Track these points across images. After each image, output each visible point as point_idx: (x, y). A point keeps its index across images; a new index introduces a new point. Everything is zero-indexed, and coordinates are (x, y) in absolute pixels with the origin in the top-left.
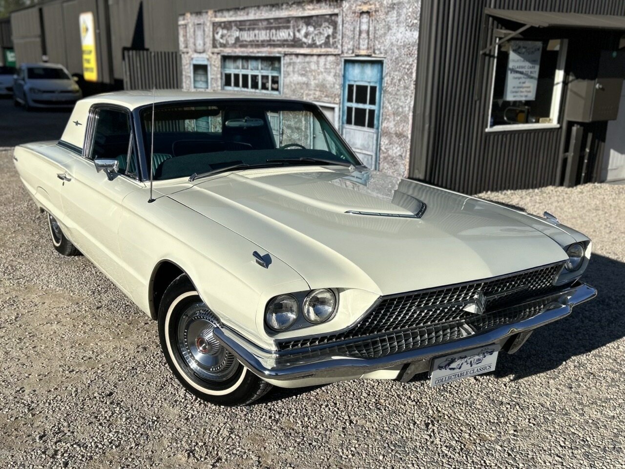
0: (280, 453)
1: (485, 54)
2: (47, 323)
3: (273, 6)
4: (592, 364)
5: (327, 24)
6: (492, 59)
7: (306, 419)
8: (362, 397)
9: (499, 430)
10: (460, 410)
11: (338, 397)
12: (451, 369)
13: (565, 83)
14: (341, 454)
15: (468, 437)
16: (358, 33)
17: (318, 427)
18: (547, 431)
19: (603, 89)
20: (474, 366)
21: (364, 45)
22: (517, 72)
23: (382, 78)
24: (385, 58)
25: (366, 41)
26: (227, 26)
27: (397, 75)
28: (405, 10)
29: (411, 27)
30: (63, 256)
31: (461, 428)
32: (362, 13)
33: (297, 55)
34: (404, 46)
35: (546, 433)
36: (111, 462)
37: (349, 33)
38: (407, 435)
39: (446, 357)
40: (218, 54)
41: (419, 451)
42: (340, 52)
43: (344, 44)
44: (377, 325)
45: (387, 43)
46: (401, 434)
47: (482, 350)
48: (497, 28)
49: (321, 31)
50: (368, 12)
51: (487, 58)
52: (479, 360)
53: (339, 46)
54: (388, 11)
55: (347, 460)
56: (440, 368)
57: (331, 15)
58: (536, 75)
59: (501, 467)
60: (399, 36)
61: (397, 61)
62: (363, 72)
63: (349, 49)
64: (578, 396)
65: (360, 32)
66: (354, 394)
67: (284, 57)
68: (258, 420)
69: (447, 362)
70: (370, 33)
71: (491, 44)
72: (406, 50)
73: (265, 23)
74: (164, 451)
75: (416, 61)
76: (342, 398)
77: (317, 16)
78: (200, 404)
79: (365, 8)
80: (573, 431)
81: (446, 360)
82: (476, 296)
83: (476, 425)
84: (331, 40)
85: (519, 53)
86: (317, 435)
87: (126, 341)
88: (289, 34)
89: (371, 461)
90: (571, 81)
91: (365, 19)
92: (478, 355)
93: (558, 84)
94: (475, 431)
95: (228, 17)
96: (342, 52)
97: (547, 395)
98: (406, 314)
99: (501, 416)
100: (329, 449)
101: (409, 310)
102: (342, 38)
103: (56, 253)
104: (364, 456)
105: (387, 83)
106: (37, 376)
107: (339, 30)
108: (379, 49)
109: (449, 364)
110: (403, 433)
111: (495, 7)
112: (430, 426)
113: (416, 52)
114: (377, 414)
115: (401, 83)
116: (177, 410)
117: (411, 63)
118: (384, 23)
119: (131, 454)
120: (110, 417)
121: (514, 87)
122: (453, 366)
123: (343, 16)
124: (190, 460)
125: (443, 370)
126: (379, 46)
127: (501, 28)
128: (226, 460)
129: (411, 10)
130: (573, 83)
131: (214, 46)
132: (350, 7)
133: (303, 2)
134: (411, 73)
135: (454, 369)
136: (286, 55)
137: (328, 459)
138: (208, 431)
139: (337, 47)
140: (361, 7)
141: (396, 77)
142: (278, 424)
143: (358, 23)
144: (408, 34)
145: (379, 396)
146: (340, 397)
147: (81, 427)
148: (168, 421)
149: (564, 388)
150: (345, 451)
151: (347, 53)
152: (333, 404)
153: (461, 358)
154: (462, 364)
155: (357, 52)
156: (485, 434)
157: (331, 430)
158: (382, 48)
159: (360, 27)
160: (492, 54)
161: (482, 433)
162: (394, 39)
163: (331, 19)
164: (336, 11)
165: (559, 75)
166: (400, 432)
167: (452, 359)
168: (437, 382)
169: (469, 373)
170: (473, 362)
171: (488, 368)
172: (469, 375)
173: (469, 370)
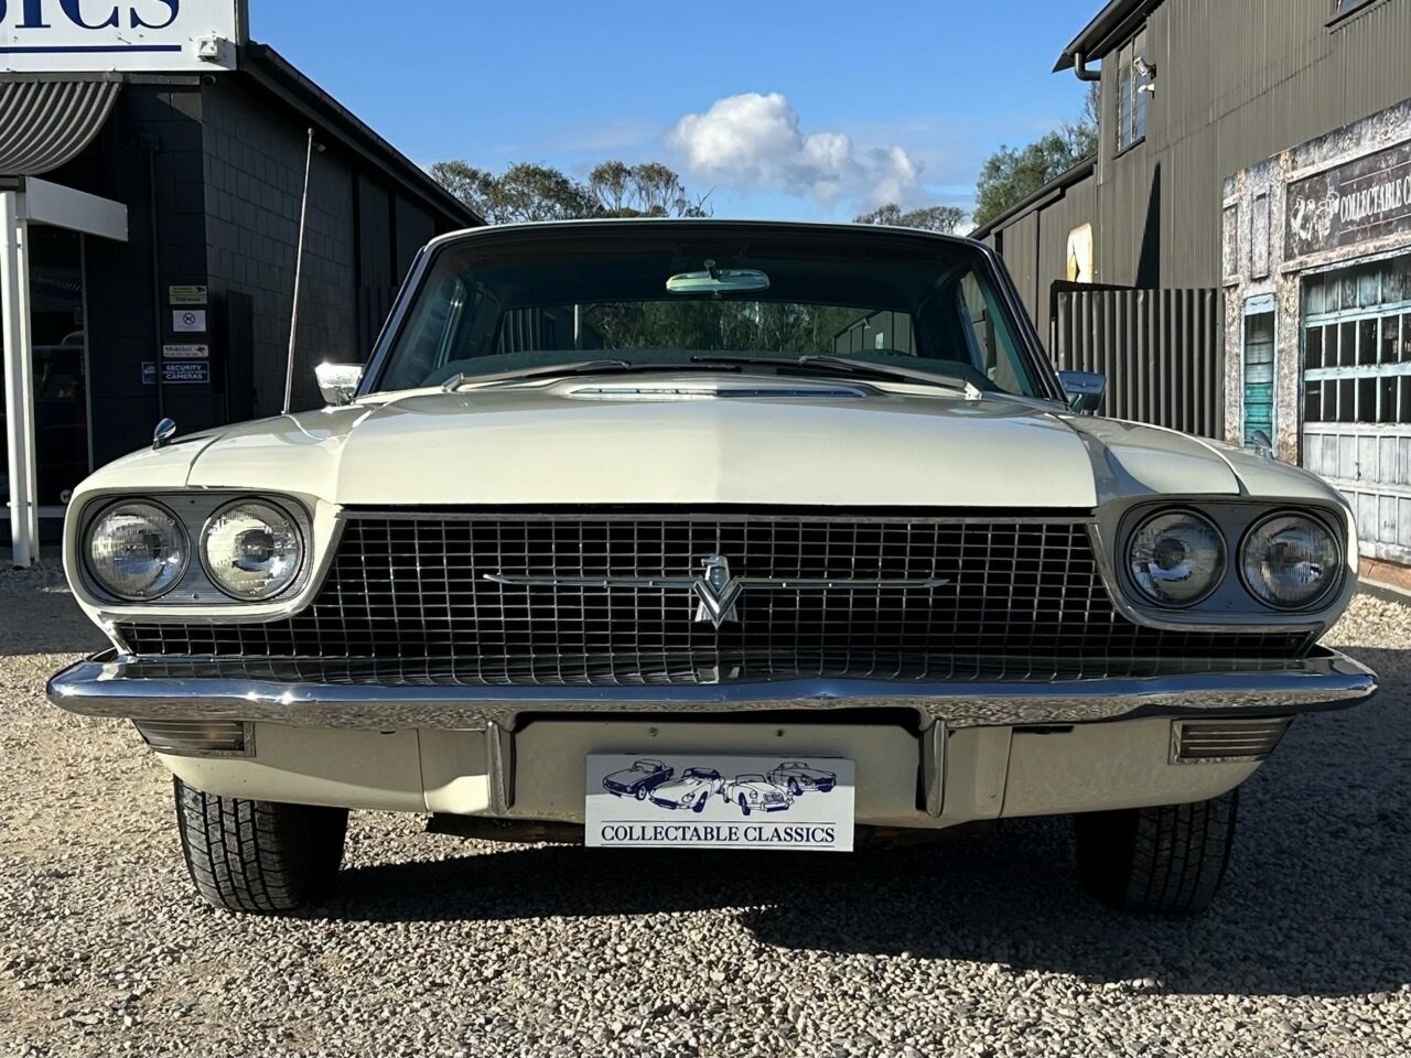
12: (659, 802)
20: (758, 815)
39: (631, 759)
47: (781, 768)
52: (775, 797)
56: (614, 788)
69: (640, 776)
81: (635, 768)
92: (770, 779)
109: (651, 784)
122: (666, 794)
125: (628, 799)
135: (673, 805)
153: (695, 774)
154: (705, 796)
167: (658, 769)
168: (608, 831)
169: (741, 834)
170: (749, 800)
171: (819, 835)
172: (741, 844)
173: (742, 827)
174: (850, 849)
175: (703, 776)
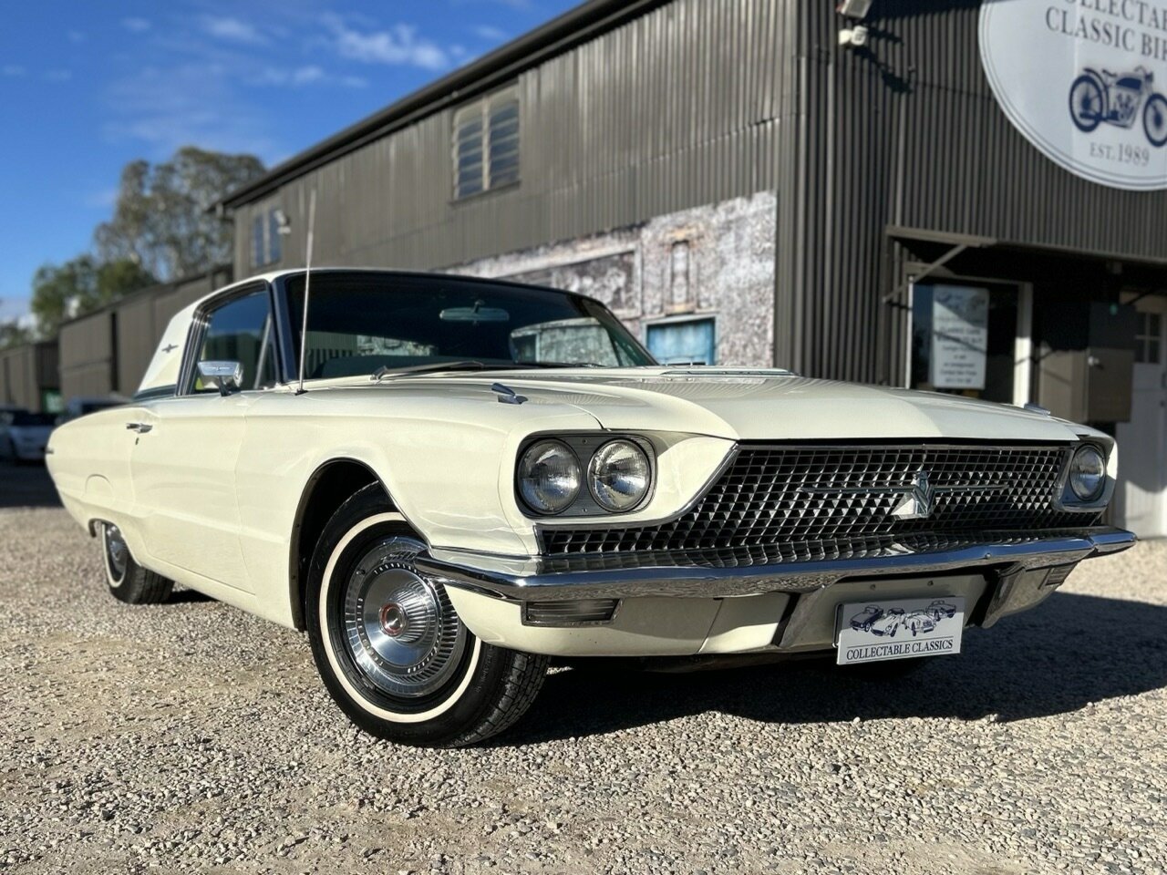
0: (545, 800)
1: (890, 303)
2: (87, 671)
5: (615, 270)
6: (903, 312)
7: (597, 762)
8: (704, 739)
9: (978, 774)
10: (898, 753)
11: (657, 739)
12: (876, 632)
13: (1035, 360)
14: (669, 800)
15: (920, 782)
16: (669, 278)
17: (622, 771)
18: (1070, 775)
19: (1099, 367)
20: (920, 635)
21: (680, 295)
22: (948, 338)
23: (713, 348)
24: (718, 313)
25: (684, 289)
27: (739, 339)
28: (748, 230)
29: (760, 255)
30: (126, 605)
31: (904, 772)
32: (676, 244)
33: (563, 329)
34: (751, 288)
35: (1072, 777)
37: (654, 280)
38: (799, 780)
39: (865, 605)
41: (824, 796)
42: (639, 314)
43: (646, 298)
44: (730, 524)
45: (721, 287)
46: (786, 778)
47: (933, 604)
48: (909, 259)
49: (606, 282)
50: (686, 242)
51: (895, 310)
52: (928, 623)
53: (638, 304)
54: (721, 235)
55: (682, 807)
56: (855, 625)
57: (622, 255)
58: (983, 345)
59: (990, 813)
60: (741, 272)
61: (738, 316)
62: (679, 342)
63: (654, 307)
64: (1123, 740)
65: (673, 276)
66: (689, 737)
67: (541, 334)
68: (501, 764)
69: (868, 616)
70: (691, 275)
71: (900, 283)
72: (754, 294)
74: (311, 800)
75: (772, 311)
76: (666, 740)
77: (598, 259)
78: (385, 747)
79: (680, 235)
80: (1124, 775)
81: (866, 611)
82: (914, 482)
83: (932, 769)
84: (623, 296)
85: (950, 307)
86: (620, 779)
87: (242, 687)
89: (729, 808)
90: (1044, 357)
91: (680, 253)
92: (926, 612)
93: (1022, 361)
94: (932, 776)
96: (643, 313)
97: (1065, 738)
98: (785, 505)
99: (979, 759)
100: (644, 795)
101: (789, 496)
102: (643, 288)
103: (114, 601)
104: (714, 802)
105: (723, 355)
106: (60, 724)
107: (637, 277)
108: (707, 300)
109: (872, 621)
110: (790, 777)
111: (903, 223)
112: (843, 768)
113: (772, 296)
114: (737, 757)
115: (748, 350)
116: (339, 755)
117: (763, 314)
118: (713, 255)
119: (244, 804)
120: (204, 764)
121: (946, 365)
122: (879, 625)
123: (642, 253)
124: (364, 810)
125: (861, 632)
126: (706, 295)
127: (916, 261)
128: (438, 809)
129: (759, 227)
130: (1048, 359)
132: (655, 237)
133: (574, 239)
134: (765, 331)
135: (880, 633)
137: (642, 807)
138: (401, 777)
139: (633, 307)
140: (673, 235)
141: (738, 342)
142: (542, 769)
143: (670, 260)
144: (757, 267)
145: (739, 739)
146: (663, 739)
148: (320, 767)
150: (675, 796)
151: (651, 313)
152: (647, 747)
153: (894, 612)
154: (896, 626)
155: (669, 309)
156: (951, 779)
157: (647, 776)
158: (713, 297)
159: (672, 268)
160: (903, 303)
161: (946, 778)
162: (732, 279)
163: (623, 262)
164: (631, 246)
165: (1023, 347)
166: (784, 777)
167: (877, 610)
168: (851, 654)
169: (911, 648)
170: (916, 627)
171: (946, 644)
172: (911, 654)
173: (912, 643)
174: (959, 652)
175: (896, 613)
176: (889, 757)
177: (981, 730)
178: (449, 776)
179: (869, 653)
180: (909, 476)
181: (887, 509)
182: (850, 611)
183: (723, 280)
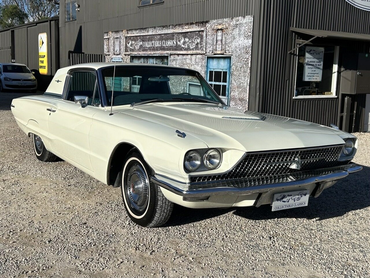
0: (188, 249)
1: (291, 53)
2: (40, 193)
3: (164, 27)
4: (363, 214)
5: (197, 37)
6: (295, 56)
7: (201, 235)
8: (231, 226)
9: (311, 241)
10: (288, 232)
11: (217, 226)
12: (283, 201)
13: (339, 72)
14: (223, 249)
15: (294, 243)
16: (215, 42)
17: (208, 238)
18: (338, 241)
19: (361, 75)
20: (296, 201)
21: (219, 47)
22: (310, 65)
23: (230, 67)
24: (232, 55)
25: (221, 45)
26: (135, 38)
28: (243, 28)
29: (247, 37)
30: (42, 162)
31: (290, 239)
32: (218, 30)
33: (178, 55)
34: (243, 48)
35: (338, 242)
36: (92, 252)
37: (210, 41)
38: (259, 242)
39: (280, 194)
40: (129, 55)
41: (267, 249)
43: (207, 48)
44: (243, 172)
45: (233, 46)
46: (256, 242)
47: (300, 192)
48: (298, 39)
49: (193, 41)
50: (221, 29)
51: (292, 56)
52: (298, 198)
53: (204, 49)
54: (234, 29)
55: (227, 252)
56: (278, 200)
57: (199, 31)
58: (321, 67)
59: (314, 256)
60: (240, 42)
61: (239, 57)
62: (218, 64)
63: (210, 51)
64: (355, 227)
65: (217, 41)
66: (227, 225)
67: (170, 56)
68: (173, 235)
69: (281, 197)
70: (223, 41)
71: (294, 48)
72: (244, 50)
73: (159, 37)
74: (121, 247)
75: (250, 56)
76: (220, 226)
77: (191, 32)
78: (139, 228)
79: (220, 27)
80: (353, 241)
82: (296, 159)
83: (298, 238)
84: (199, 46)
85: (311, 54)
86: (208, 241)
87: (89, 201)
88: (173, 43)
89: (240, 253)
90: (342, 71)
91: (220, 33)
92: (298, 195)
93: (335, 72)
94: (298, 241)
95: (135, 33)
96: (206, 53)
97: (338, 226)
98: (259, 167)
99: (312, 235)
100: (216, 247)
101: (260, 164)
102: (206, 44)
103: (38, 161)
104: (236, 251)
105: (233, 70)
106: (40, 215)
107: (204, 40)
109: (282, 198)
110: (257, 241)
111: (296, 27)
112: (272, 238)
113: (251, 51)
114: (241, 233)
115: (242, 69)
116: (125, 230)
117: (247, 57)
118: (231, 36)
119: (103, 249)
120: (87, 233)
121: (309, 73)
122: (284, 200)
123: (206, 32)
124: (137, 251)
125: (279, 202)
126: (228, 49)
127: (300, 39)
128: (158, 251)
129: (247, 27)
130: (344, 72)
131: (126, 51)
132: (211, 27)
133: (182, 24)
134: (248, 63)
135: (285, 202)
136: (171, 55)
137: (215, 252)
138: (145, 239)
139: (202, 50)
140: (217, 27)
141: (238, 66)
142: (185, 237)
143: (216, 35)
144: (246, 41)
145: (241, 226)
146: (219, 226)
147: (71, 237)
148: (121, 235)
149: (347, 224)
150: (225, 248)
151: (209, 53)
152: (215, 229)
154: (289, 199)
155: (216, 52)
156: (303, 242)
157: (216, 240)
158: (230, 49)
159: (216, 38)
160: (295, 53)
161: (302, 242)
162: (237, 44)
163: (199, 34)
164: (202, 29)
165: (335, 68)
166: (255, 241)
167: (284, 195)
168: (276, 208)
169: (293, 205)
170: (295, 199)
171: (304, 203)
172: (293, 207)
173: (293, 204)
174: (307, 205)
175: (289, 196)
176: (286, 234)
177: (313, 223)
178: (159, 239)
179: (281, 207)
180: (295, 157)
181: (288, 166)
182: (276, 196)
183: (234, 44)
